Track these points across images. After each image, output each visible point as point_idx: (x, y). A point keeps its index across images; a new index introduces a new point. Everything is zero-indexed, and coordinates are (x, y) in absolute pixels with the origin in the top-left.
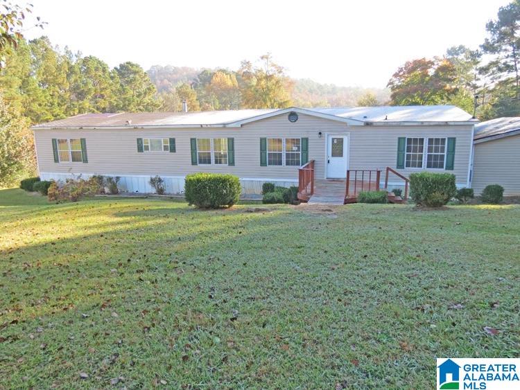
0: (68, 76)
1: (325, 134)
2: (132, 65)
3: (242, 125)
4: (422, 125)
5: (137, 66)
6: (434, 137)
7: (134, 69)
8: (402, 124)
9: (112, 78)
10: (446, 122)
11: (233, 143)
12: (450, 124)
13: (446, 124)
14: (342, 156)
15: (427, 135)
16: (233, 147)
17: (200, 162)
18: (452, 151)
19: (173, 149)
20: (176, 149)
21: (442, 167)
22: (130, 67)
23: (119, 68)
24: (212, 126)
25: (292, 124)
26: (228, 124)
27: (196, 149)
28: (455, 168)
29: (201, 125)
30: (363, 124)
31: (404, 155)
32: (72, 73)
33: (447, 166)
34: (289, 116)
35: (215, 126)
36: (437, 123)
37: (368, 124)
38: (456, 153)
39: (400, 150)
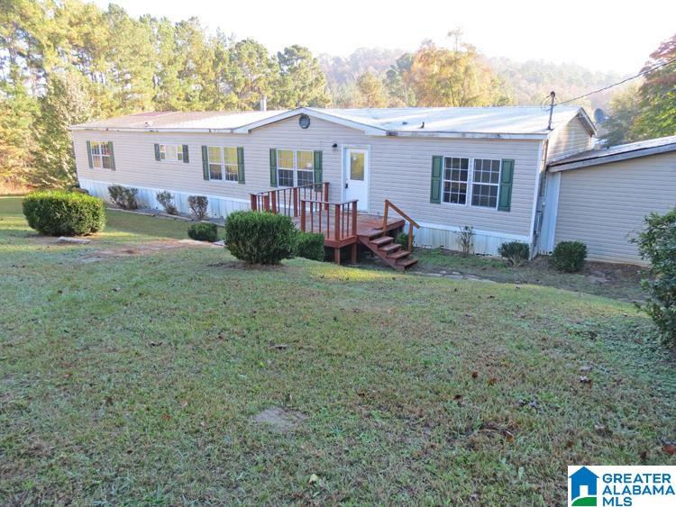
0: (215, 64)
1: (341, 146)
2: (298, 49)
3: (250, 131)
4: (463, 138)
5: (305, 50)
6: (483, 157)
7: (302, 53)
8: (436, 135)
9: (270, 66)
10: (498, 134)
11: (242, 154)
12: (504, 137)
13: (498, 138)
14: (363, 180)
15: (473, 154)
16: (243, 160)
17: (212, 178)
18: (508, 181)
19: (186, 159)
20: (190, 158)
21: (495, 206)
22: (296, 51)
23: (283, 53)
24: (221, 131)
25: (305, 131)
26: (235, 129)
27: (207, 160)
28: (512, 208)
29: (210, 130)
30: (384, 134)
31: (440, 183)
32: (220, 60)
33: (500, 205)
34: (301, 119)
35: (223, 131)
36: (484, 136)
37: (391, 134)
38: (514, 185)
39: (435, 175)
